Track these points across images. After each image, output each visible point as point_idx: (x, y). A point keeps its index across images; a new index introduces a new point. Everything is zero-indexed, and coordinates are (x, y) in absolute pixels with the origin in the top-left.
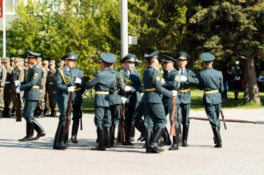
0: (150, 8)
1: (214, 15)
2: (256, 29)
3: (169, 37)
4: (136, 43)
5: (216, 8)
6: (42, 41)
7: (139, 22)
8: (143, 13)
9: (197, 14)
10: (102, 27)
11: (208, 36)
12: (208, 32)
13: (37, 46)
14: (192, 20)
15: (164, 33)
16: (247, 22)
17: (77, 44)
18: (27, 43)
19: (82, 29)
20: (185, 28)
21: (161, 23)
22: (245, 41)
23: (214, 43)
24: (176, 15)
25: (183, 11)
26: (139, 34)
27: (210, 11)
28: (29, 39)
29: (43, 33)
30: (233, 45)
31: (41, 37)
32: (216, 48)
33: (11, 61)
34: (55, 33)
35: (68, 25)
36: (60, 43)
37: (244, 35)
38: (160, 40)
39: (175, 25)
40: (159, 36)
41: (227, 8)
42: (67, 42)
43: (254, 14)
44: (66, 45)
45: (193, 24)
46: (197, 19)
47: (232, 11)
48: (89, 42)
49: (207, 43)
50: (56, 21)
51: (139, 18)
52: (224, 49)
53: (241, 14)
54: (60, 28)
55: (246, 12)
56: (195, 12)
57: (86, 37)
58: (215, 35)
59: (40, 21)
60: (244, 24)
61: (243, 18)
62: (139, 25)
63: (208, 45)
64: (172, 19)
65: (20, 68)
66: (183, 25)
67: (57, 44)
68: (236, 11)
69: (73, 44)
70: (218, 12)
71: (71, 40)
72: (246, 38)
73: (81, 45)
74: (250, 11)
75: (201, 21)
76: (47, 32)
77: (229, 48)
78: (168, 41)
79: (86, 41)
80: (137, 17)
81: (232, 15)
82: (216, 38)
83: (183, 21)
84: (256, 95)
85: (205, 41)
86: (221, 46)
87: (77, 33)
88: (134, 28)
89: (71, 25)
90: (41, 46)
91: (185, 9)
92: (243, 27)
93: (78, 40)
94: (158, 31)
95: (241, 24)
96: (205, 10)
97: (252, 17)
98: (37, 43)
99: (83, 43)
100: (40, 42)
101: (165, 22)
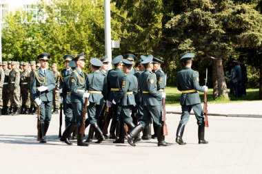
0: (129, 15)
1: (187, 21)
2: (224, 32)
3: (147, 40)
4: (118, 46)
5: (188, 14)
6: (30, 46)
7: (119, 27)
8: (123, 20)
9: (172, 20)
10: (83, 33)
11: (182, 39)
12: (182, 36)
13: (24, 51)
14: (168, 26)
15: (143, 37)
16: (216, 26)
17: (61, 48)
18: (16, 49)
19: (64, 34)
20: (160, 32)
21: (140, 28)
22: (214, 43)
23: (187, 46)
24: (153, 21)
25: (160, 17)
26: (120, 39)
27: (184, 17)
28: (18, 45)
29: (30, 39)
30: (204, 47)
31: (28, 43)
32: (190, 50)
33: (8, 64)
34: (41, 39)
35: (52, 32)
36: (45, 47)
37: (213, 38)
38: (139, 43)
39: (153, 30)
40: (137, 39)
41: (198, 14)
42: (51, 46)
43: (222, 19)
44: (51, 49)
45: (169, 29)
46: (172, 25)
47: (203, 16)
48: (71, 46)
49: (181, 45)
50: (41, 29)
51: (120, 25)
52: (196, 50)
53: (211, 19)
54: (45, 35)
55: (215, 17)
56: (169, 18)
57: (68, 42)
58: (188, 38)
59: (27, 28)
60: (214, 28)
61: (212, 23)
62: (120, 31)
63: (182, 47)
64: (149, 24)
65: (17, 71)
66: (159, 30)
67: (43, 49)
68: (206, 17)
69: (57, 48)
70: (190, 18)
71: (55, 45)
72: (215, 41)
73: (63, 49)
74: (218, 16)
75: (175, 26)
76: (33, 38)
77: (200, 50)
78: (146, 44)
79: (68, 45)
80: (118, 23)
81: (203, 20)
82: (189, 41)
83: (160, 26)
84: (224, 91)
85: (179, 44)
86: (193, 48)
87: (60, 38)
88: (116, 33)
89: (55, 32)
90: (28, 51)
91: (161, 15)
92: (212, 31)
93: (61, 45)
94: (137, 35)
95: (211, 28)
96: (179, 17)
97: (221, 22)
98: (25, 48)
99: (65, 48)
100: (27, 48)
101: (143, 27)
